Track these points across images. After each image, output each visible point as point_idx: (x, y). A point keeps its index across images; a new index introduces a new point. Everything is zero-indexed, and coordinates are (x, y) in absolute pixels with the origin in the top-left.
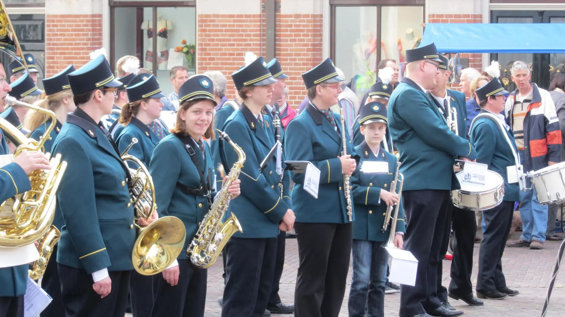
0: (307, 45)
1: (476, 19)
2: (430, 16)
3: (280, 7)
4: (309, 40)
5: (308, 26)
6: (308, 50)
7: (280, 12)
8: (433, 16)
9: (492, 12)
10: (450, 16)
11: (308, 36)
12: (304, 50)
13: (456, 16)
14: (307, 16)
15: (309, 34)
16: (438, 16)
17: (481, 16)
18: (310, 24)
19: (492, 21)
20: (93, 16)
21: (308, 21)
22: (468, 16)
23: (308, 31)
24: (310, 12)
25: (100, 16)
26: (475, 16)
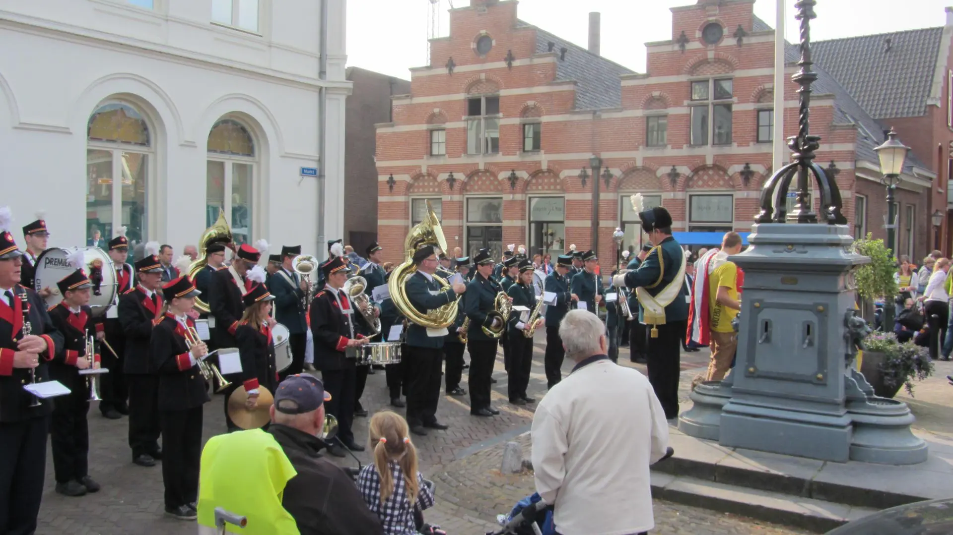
1: (683, 230)
9: (690, 227)
17: (684, 228)
19: (689, 231)
20: (522, 227)
22: (679, 228)
24: (612, 226)
25: (525, 227)
26: (682, 228)
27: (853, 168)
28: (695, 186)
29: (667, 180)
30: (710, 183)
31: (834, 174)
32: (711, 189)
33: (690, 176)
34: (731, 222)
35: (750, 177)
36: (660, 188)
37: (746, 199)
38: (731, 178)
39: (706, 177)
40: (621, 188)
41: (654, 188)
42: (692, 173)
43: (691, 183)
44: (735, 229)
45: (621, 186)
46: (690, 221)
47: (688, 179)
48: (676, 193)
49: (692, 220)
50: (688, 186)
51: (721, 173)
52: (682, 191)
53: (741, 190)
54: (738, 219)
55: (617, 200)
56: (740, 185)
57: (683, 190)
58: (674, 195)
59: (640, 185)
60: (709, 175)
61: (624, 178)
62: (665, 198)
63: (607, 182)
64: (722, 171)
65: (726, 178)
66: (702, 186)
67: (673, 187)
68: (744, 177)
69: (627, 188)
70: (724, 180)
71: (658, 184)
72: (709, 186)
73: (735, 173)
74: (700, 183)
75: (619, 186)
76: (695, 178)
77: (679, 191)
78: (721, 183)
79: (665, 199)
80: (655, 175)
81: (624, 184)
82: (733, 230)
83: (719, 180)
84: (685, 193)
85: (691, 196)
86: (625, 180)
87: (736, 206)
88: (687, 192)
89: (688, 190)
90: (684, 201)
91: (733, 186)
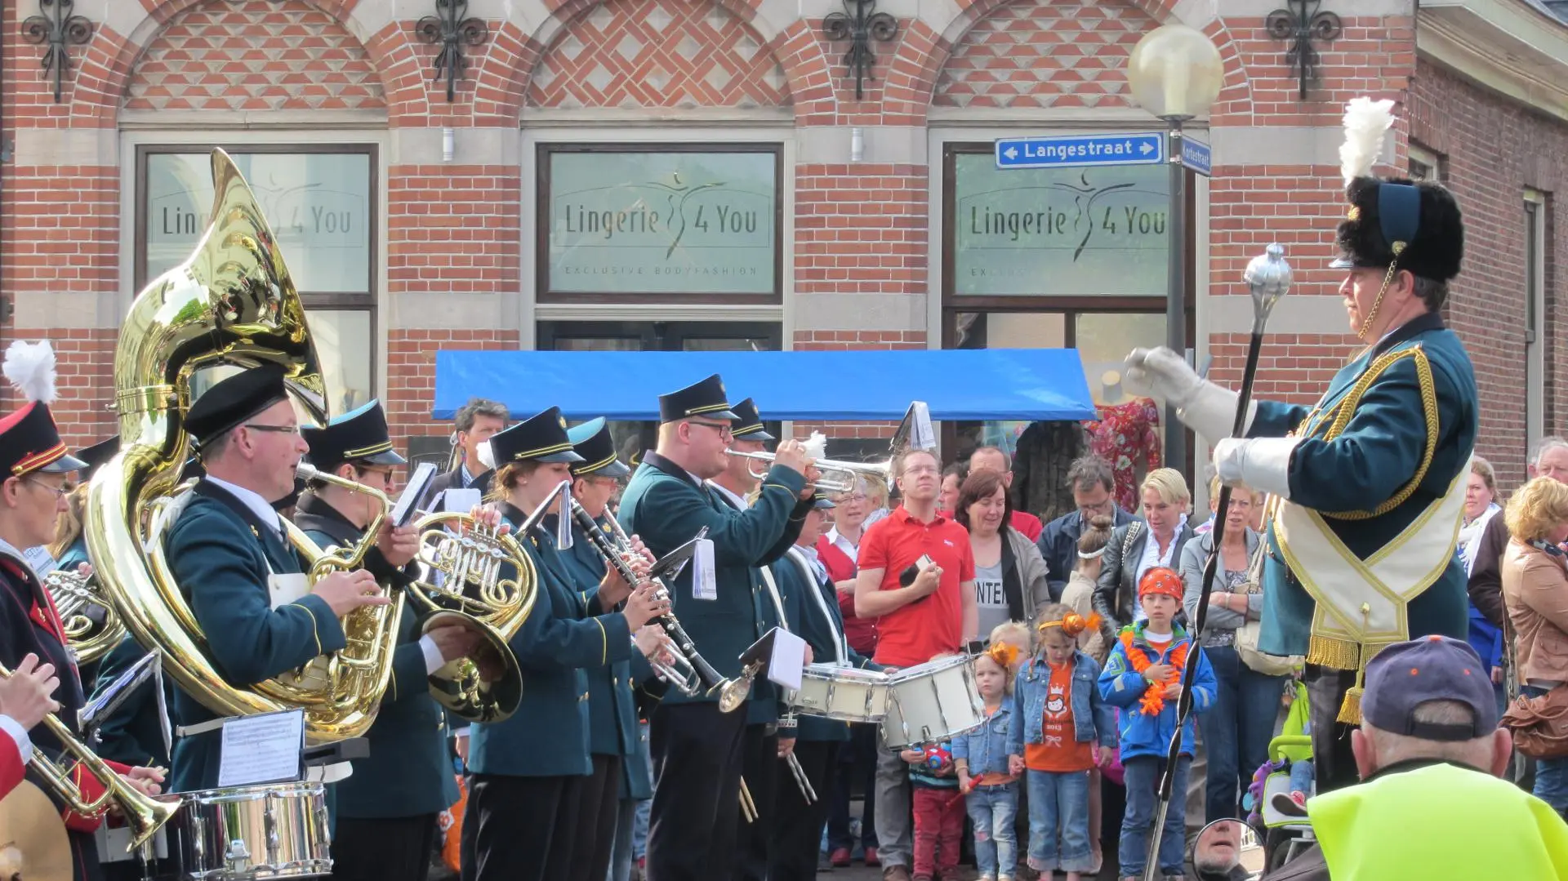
0: (82, 405)
1: (507, 339)
2: (391, 334)
3: (11, 310)
4: (88, 393)
5: (84, 358)
6: (84, 418)
7: (12, 324)
8: (401, 333)
9: (540, 325)
10: (444, 334)
11: (83, 382)
12: (73, 417)
13: (458, 334)
14: (81, 333)
15: (86, 379)
16: (414, 334)
17: (515, 335)
18: (90, 353)
19: (540, 346)
21: (84, 346)
22: (487, 334)
23: (84, 370)
24: (90, 323)
26: (505, 334)
27: (1410, 10)
28: (571, 98)
29: (416, 60)
30: (657, 81)
31: (1317, 42)
32: (659, 112)
33: (544, 39)
34: (776, 297)
35: (874, 46)
36: (378, 105)
37: (857, 169)
38: (769, 53)
39: (629, 48)
40: (136, 105)
41: (331, 104)
42: (557, 24)
43: (546, 79)
44: (797, 335)
45: (139, 91)
46: (543, 293)
47: (539, 54)
48: (470, 133)
49: (557, 284)
50: (534, 96)
51: (716, 23)
52: (505, 123)
53: (828, 121)
54: (814, 279)
55: (116, 171)
56: (826, 92)
57: (507, 118)
58: (456, 149)
59: (254, 89)
60: (646, 34)
61: (157, 43)
62: (397, 161)
63: (60, 65)
64: (724, 11)
65: (745, 51)
66: (613, 96)
67: (450, 97)
68: (844, 47)
69: (175, 104)
70: (731, 63)
71: (354, 81)
72: (649, 95)
73: (794, 28)
74: (600, 78)
75: (126, 92)
76: (572, 50)
77: (480, 122)
78: (718, 78)
79: (406, 169)
80: (339, 27)
81: (155, 79)
82: (787, 343)
83: (703, 63)
84: (515, 130)
85: (545, 151)
86: (159, 56)
87: (799, 210)
88: (525, 126)
89: (529, 114)
90: (510, 180)
91: (786, 100)
